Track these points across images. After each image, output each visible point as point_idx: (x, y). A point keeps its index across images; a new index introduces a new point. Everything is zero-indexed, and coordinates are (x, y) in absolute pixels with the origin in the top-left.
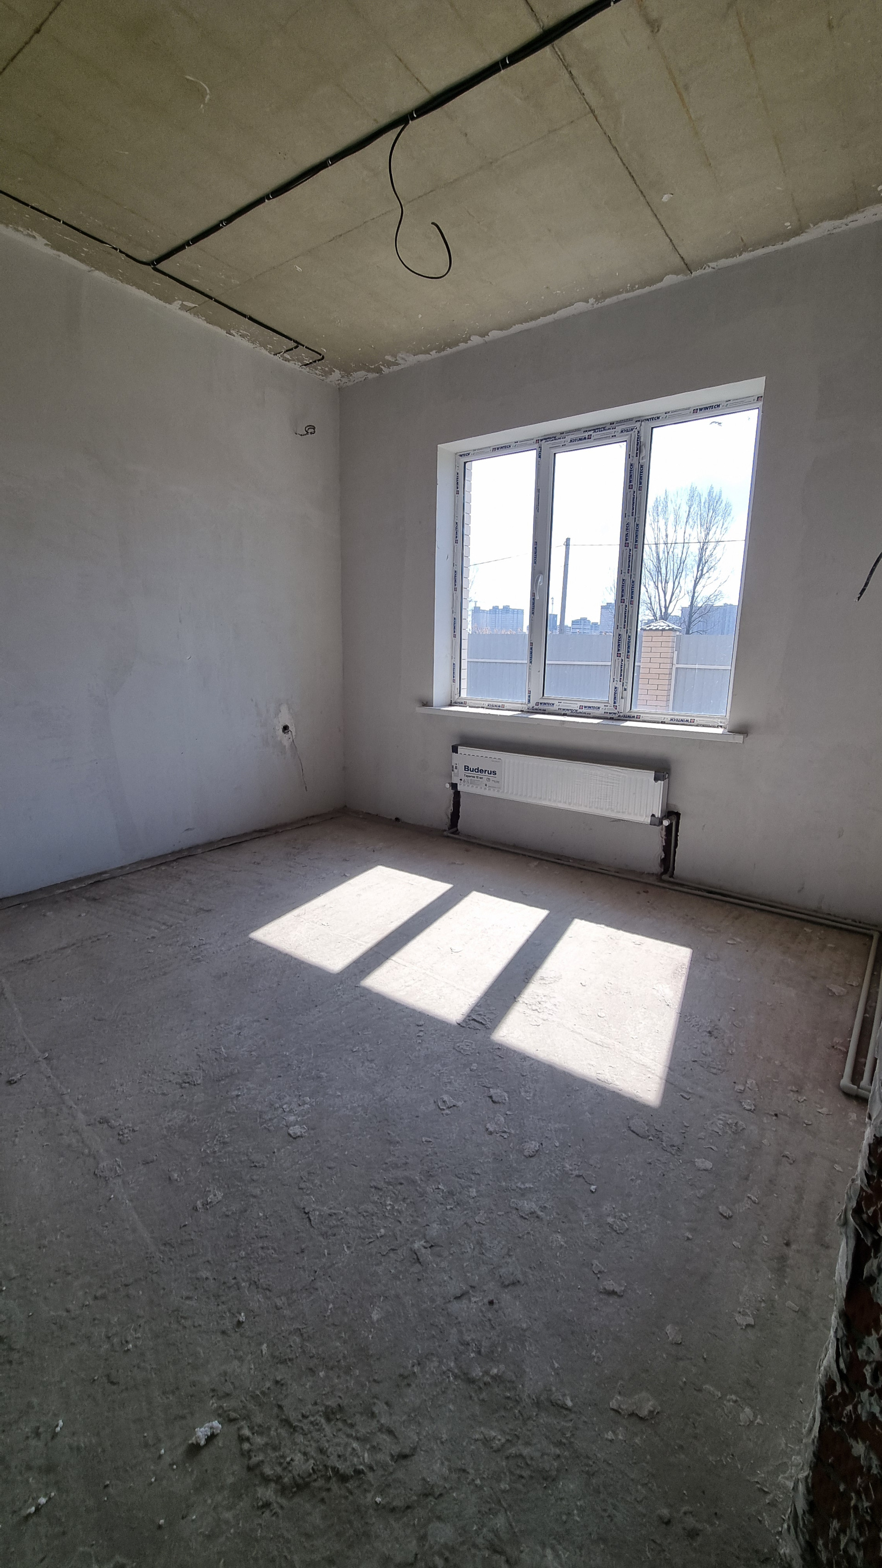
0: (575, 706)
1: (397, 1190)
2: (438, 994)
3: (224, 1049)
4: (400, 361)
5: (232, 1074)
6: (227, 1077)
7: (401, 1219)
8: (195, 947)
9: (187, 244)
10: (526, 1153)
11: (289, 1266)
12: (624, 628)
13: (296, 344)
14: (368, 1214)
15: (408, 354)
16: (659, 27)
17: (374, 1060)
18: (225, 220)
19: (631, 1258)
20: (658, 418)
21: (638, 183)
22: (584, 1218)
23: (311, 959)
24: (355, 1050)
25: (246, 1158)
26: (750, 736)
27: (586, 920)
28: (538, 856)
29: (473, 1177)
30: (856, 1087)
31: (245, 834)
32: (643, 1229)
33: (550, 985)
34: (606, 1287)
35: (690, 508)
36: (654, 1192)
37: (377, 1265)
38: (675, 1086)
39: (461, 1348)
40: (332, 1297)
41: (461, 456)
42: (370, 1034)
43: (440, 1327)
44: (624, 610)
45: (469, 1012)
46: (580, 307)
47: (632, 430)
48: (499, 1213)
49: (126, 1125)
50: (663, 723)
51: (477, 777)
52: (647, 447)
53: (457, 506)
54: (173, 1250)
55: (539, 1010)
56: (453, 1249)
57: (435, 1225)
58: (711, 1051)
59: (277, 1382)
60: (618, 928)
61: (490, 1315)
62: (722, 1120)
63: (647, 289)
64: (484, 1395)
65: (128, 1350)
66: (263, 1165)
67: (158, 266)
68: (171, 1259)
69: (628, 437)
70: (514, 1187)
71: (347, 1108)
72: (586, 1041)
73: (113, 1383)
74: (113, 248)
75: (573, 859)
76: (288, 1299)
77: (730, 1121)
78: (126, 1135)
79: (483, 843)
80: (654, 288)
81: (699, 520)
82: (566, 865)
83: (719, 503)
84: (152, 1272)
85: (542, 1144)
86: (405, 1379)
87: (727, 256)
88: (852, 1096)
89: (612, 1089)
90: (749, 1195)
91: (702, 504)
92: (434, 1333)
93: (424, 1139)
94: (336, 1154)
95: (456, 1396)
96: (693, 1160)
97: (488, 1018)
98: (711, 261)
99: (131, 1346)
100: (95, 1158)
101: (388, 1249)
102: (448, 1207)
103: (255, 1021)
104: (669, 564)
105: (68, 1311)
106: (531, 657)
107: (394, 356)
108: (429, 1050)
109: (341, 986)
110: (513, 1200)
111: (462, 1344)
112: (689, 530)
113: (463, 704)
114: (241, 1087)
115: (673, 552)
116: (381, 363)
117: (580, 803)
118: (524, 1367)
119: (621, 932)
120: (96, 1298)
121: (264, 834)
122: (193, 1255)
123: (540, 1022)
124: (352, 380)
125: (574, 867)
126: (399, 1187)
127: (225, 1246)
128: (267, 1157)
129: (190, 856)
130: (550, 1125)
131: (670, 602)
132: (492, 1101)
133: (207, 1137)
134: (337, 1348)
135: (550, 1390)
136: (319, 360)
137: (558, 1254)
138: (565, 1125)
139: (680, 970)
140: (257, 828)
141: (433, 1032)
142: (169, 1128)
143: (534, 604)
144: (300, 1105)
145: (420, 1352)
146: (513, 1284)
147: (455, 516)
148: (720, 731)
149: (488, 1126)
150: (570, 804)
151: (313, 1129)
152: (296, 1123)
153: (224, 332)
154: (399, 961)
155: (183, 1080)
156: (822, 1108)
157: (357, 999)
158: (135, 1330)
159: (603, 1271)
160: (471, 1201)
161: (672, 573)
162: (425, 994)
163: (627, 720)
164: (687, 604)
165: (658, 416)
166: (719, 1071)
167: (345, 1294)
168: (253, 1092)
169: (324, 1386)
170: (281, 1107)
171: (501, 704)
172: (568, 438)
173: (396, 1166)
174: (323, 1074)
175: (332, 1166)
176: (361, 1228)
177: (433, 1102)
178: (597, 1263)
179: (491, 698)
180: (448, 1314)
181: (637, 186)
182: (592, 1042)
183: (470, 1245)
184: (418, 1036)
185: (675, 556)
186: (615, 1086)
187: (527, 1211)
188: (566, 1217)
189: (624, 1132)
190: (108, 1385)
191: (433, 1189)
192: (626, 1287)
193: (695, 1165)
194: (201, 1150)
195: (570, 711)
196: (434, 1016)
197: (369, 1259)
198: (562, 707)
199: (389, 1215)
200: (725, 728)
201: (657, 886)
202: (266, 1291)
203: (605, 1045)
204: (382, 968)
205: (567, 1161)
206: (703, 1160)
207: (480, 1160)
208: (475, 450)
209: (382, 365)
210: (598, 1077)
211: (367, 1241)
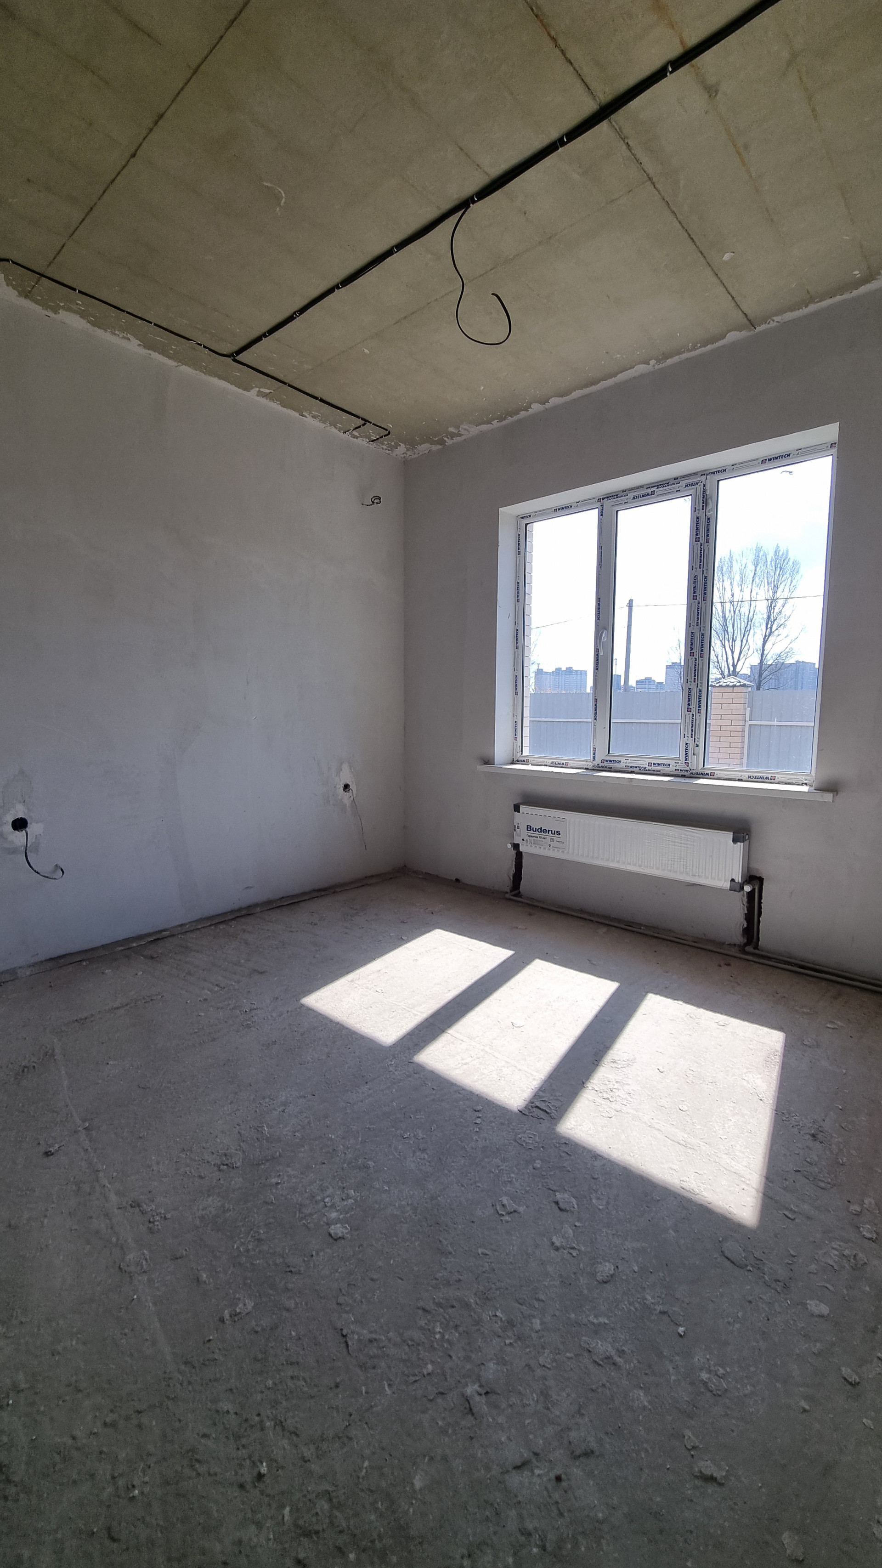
0: (644, 763)
1: (447, 1313)
2: (498, 1075)
3: (267, 1128)
4: (462, 432)
5: (273, 1158)
6: (268, 1160)
7: (452, 1354)
8: (246, 1011)
9: (265, 335)
10: (599, 1278)
11: (322, 1405)
12: (694, 682)
13: (363, 422)
14: (413, 1343)
15: (471, 425)
16: (717, 92)
17: (426, 1149)
18: (297, 311)
19: (733, 1431)
20: (725, 470)
21: (698, 244)
22: (671, 1370)
23: (363, 1029)
24: (406, 1136)
25: (281, 1261)
26: (841, 794)
27: (661, 995)
28: (607, 922)
29: (536, 1304)
31: (304, 894)
32: (746, 1392)
33: (623, 1069)
34: (703, 1470)
35: (756, 567)
36: (758, 1342)
37: (423, 1412)
38: (776, 1202)
39: (522, 1539)
40: (367, 1452)
41: (522, 518)
42: (422, 1118)
43: (496, 1505)
44: (694, 663)
45: (531, 1097)
46: (641, 369)
47: (697, 484)
48: (568, 1355)
49: (158, 1211)
50: (739, 780)
51: (541, 837)
52: (713, 500)
53: (519, 566)
54: (194, 1370)
55: (611, 1099)
56: (513, 1400)
57: (491, 1365)
58: (817, 1159)
60: (699, 1006)
61: (556, 1496)
62: (837, 1250)
63: (710, 347)
65: (134, 1497)
66: (299, 1271)
67: (238, 358)
68: (190, 1383)
69: (693, 490)
70: (585, 1320)
71: (394, 1206)
72: (667, 1139)
73: (113, 1540)
74: (198, 344)
75: (645, 926)
76: (317, 1449)
77: (846, 1252)
78: (157, 1223)
79: (546, 907)
80: (716, 345)
81: (765, 578)
82: (637, 932)
83: (786, 561)
84: (168, 1397)
85: (617, 1267)
87: (792, 309)
89: (700, 1202)
90: (879, 1354)
91: (769, 563)
92: (488, 1513)
93: (480, 1251)
94: (380, 1263)
96: (804, 1301)
97: (553, 1106)
98: (776, 315)
99: (137, 1492)
100: (122, 1248)
101: (436, 1391)
102: (507, 1342)
103: (301, 1097)
104: (736, 622)
105: (74, 1438)
106: (596, 714)
107: (457, 427)
108: (488, 1141)
109: (394, 1061)
110: (584, 1338)
111: (522, 1534)
112: (755, 589)
113: (525, 762)
114: (281, 1174)
115: (739, 611)
116: (444, 435)
117: (652, 865)
119: (702, 1011)
120: (105, 1424)
121: (323, 893)
122: (216, 1380)
123: (613, 1113)
124: (417, 452)
125: (646, 935)
126: (450, 1310)
127: (251, 1372)
128: (304, 1260)
129: (248, 915)
130: (626, 1243)
131: (739, 660)
132: (559, 1208)
133: (241, 1231)
134: (371, 1522)
136: (385, 436)
137: (641, 1418)
138: (644, 1244)
139: (773, 1058)
140: (317, 887)
141: (492, 1119)
142: (202, 1218)
143: (597, 660)
144: (343, 1200)
145: (471, 1538)
146: (586, 1454)
147: (517, 576)
148: (805, 789)
149: (554, 1239)
150: (640, 866)
151: (356, 1230)
152: (338, 1221)
153: (297, 415)
154: (457, 1035)
155: (222, 1162)
157: (410, 1076)
158: (144, 1471)
159: (699, 1447)
160: (534, 1335)
161: (739, 632)
163: (700, 778)
164: (755, 660)
165: (725, 468)
166: (829, 1186)
167: (383, 1449)
168: (293, 1180)
170: (323, 1200)
171: (564, 762)
172: (631, 496)
173: (448, 1284)
174: (371, 1163)
175: (375, 1277)
176: (405, 1361)
177: (491, 1205)
178: (690, 1435)
179: (554, 757)
180: (506, 1488)
181: (697, 247)
182: (674, 1141)
183: (532, 1396)
184: (476, 1123)
185: (742, 614)
186: (703, 1198)
187: (601, 1355)
188: (650, 1367)
189: (716, 1258)
190: (107, 1542)
191: (490, 1316)
192: (728, 1471)
193: (807, 1309)
194: (233, 1247)
195: (638, 769)
196: (493, 1100)
197: (413, 1404)
198: (629, 765)
199: (438, 1347)
200: (811, 786)
201: (740, 958)
202: (293, 1435)
203: (689, 1146)
204: (438, 1042)
205: (648, 1291)
206: (817, 1302)
207: (544, 1283)
208: (536, 512)
209: (445, 436)
210: (682, 1186)
211: (412, 1379)
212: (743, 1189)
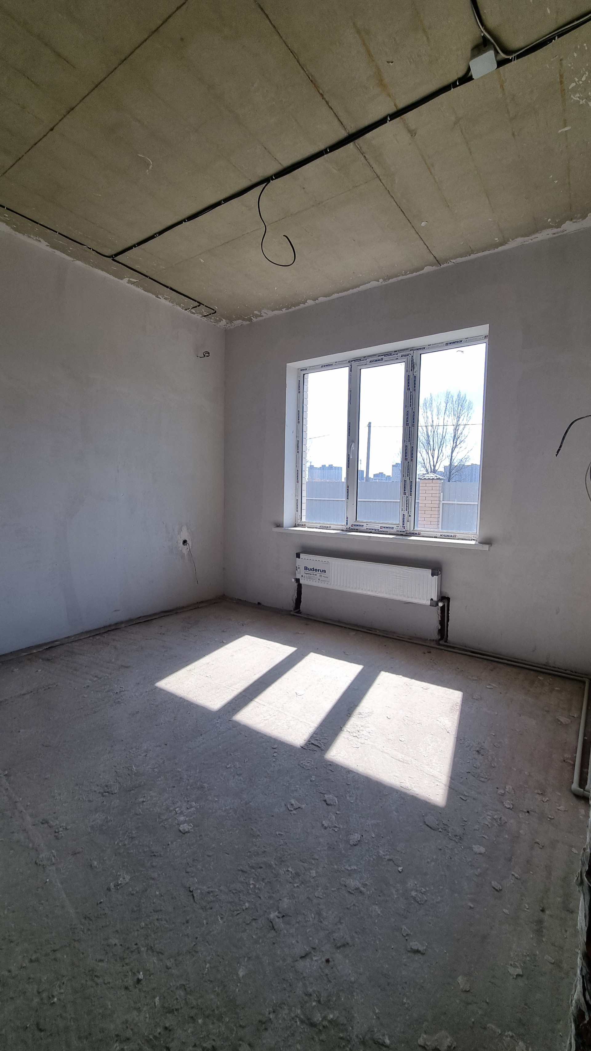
0: (377, 527)
1: (257, 872)
2: (287, 725)
3: (135, 767)
4: (263, 314)
5: (140, 785)
6: (136, 787)
7: (261, 896)
8: (117, 693)
9: (134, 246)
10: (351, 843)
11: (178, 934)
12: (408, 477)
13: (199, 304)
14: (236, 891)
15: (268, 310)
16: (415, 134)
17: (241, 774)
18: (158, 233)
19: (430, 923)
21: (407, 215)
22: (394, 892)
23: (198, 701)
24: (228, 767)
25: (148, 849)
26: (493, 546)
27: (389, 672)
28: (355, 628)
29: (313, 862)
30: (582, 790)
31: (155, 614)
32: (438, 901)
33: (366, 718)
34: (412, 947)
35: (447, 404)
36: (444, 872)
37: (243, 932)
38: (456, 791)
39: (306, 998)
40: (209, 958)
41: (301, 370)
42: (239, 755)
43: (290, 981)
44: (407, 466)
45: (309, 738)
46: (374, 284)
47: (408, 355)
48: (333, 889)
49: (61, 825)
50: (435, 537)
51: (313, 574)
52: (417, 365)
53: (299, 400)
54: (91, 922)
55: (358, 737)
56: (299, 919)
57: (285, 900)
58: (479, 765)
59: (166, 1028)
60: (412, 678)
61: (327, 971)
62: (490, 816)
63: (415, 274)
64: (323, 1037)
65: (54, 1003)
66: (160, 854)
67: (116, 258)
68: (89, 930)
69: (405, 359)
70: (343, 869)
71: (222, 810)
72: (392, 758)
73: (41, 1030)
74: (89, 248)
75: (379, 630)
76: (175, 960)
77: (495, 817)
78: (60, 833)
79: (317, 619)
80: (418, 273)
81: (452, 412)
82: (374, 634)
83: (465, 401)
84: (75, 940)
85: (362, 836)
86: (264, 1024)
87: (461, 256)
88: (580, 797)
89: (412, 794)
90: (513, 873)
91: (454, 402)
92: (285, 986)
93: (277, 833)
94: (214, 845)
95: (302, 1038)
96: (471, 846)
97: (322, 742)
98: (452, 259)
99: (56, 999)
100: (37, 850)
101: (251, 919)
102: (295, 885)
103: (157, 746)
104: (435, 439)
105: (9, 971)
106: (348, 495)
107: (260, 311)
108: (281, 766)
109: (219, 720)
110: (342, 879)
111: (306, 995)
112: (446, 418)
113: (303, 526)
114: (146, 795)
115: (437, 431)
117: (383, 591)
118: (353, 1012)
119: (413, 681)
120: (31, 961)
121: (168, 614)
122: (106, 926)
123: (359, 745)
124: (233, 325)
125: (379, 635)
126: (259, 870)
127: (130, 919)
128: (163, 848)
129: (116, 629)
130: (368, 821)
131: (437, 462)
132: (326, 803)
133: (120, 833)
134: (212, 1000)
135: (373, 1031)
136: (213, 314)
137: (376, 921)
138: (378, 821)
139: (455, 707)
140: (163, 609)
141: (284, 753)
142: (92, 827)
143: (349, 461)
144: (188, 808)
145: (275, 1002)
146: (344, 945)
147: (298, 407)
148: (473, 542)
149: (324, 822)
150: (376, 592)
151: (197, 826)
152: (185, 822)
153: (154, 297)
154: (260, 702)
155: (104, 790)
156: (560, 806)
157: (230, 729)
158: (60, 986)
159: (410, 934)
160: (312, 880)
161: (437, 445)
162: (278, 725)
163: (412, 536)
164: (447, 463)
165: (424, 347)
166: (486, 780)
167: (218, 956)
168: (154, 799)
169: (202, 1032)
170: (175, 810)
171: (328, 526)
172: (369, 360)
173: (257, 854)
174: (205, 785)
175: (211, 854)
176: (231, 903)
177: (284, 805)
178: (405, 928)
179: (322, 522)
180: (295, 970)
181: (406, 217)
182: (396, 759)
183: (311, 915)
184: (273, 756)
185: (439, 434)
186: (413, 792)
187: (353, 887)
188: (382, 892)
189: (421, 826)
190: (37, 1033)
191: (284, 872)
192: (427, 946)
193: (473, 850)
194: (115, 843)
195: (374, 530)
196: (284, 741)
197: (237, 927)
198: (369, 528)
199: (252, 892)
200: (477, 541)
201: (437, 648)
202: (159, 954)
203: (406, 762)
204: (248, 707)
205: (381, 848)
206: (479, 846)
207: (318, 849)
208: (310, 367)
209: (252, 316)
210: (401, 785)
211: (236, 913)
212: (437, 785)
